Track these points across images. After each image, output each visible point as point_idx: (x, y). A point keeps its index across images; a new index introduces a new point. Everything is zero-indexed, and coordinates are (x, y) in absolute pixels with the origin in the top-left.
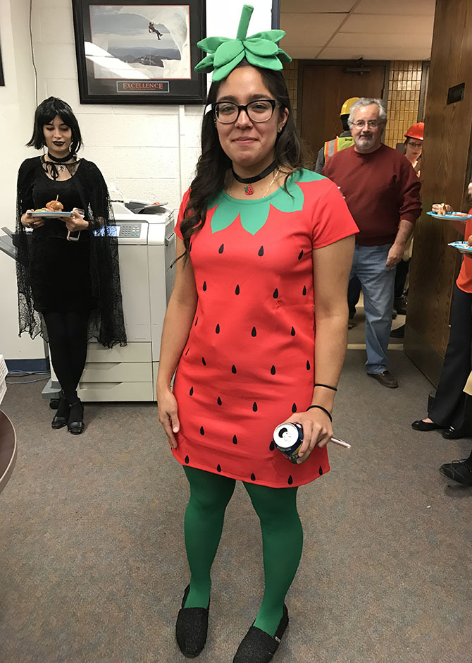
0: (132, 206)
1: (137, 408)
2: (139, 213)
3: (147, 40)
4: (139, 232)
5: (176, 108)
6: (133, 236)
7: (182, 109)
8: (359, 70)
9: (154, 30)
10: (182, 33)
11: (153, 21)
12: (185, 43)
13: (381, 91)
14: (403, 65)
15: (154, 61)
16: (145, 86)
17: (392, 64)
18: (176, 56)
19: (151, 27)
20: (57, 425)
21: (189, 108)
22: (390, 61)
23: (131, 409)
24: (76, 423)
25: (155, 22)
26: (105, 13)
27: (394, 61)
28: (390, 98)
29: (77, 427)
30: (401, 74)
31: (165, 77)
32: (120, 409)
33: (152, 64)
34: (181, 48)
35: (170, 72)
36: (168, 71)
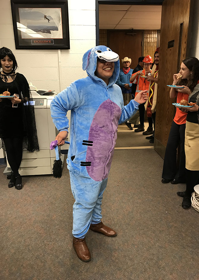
0: (40, 92)
2: (43, 95)
3: (44, 23)
4: (43, 103)
5: (57, 51)
6: (41, 105)
7: (59, 51)
8: (132, 34)
9: (46, 18)
10: (58, 19)
11: (46, 15)
12: (60, 24)
13: (141, 42)
14: (150, 32)
15: (47, 31)
16: (42, 42)
17: (145, 31)
18: (56, 29)
19: (45, 17)
20: (10, 186)
21: (63, 51)
24: (18, 185)
26: (25, 11)
28: (145, 45)
29: (19, 187)
30: (149, 35)
31: (52, 38)
33: (46, 33)
34: (58, 26)
35: (54, 36)
36: (53, 35)
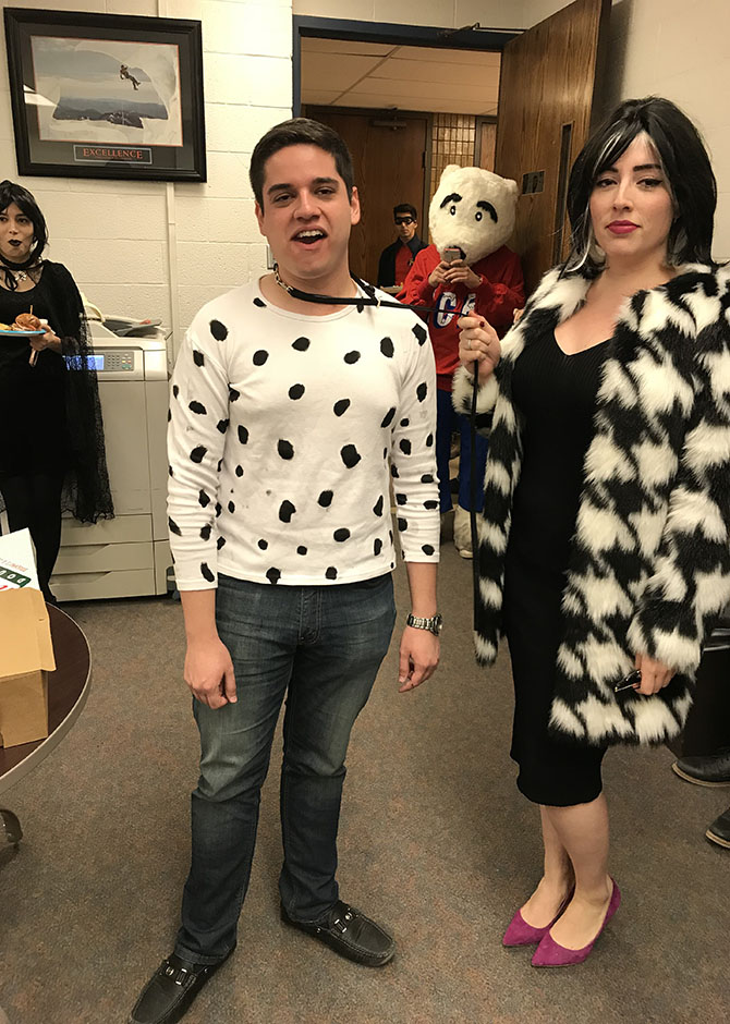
0: (113, 326)
1: (134, 606)
2: (126, 336)
3: (117, 91)
4: (133, 363)
5: (162, 185)
6: (124, 369)
7: (170, 188)
8: (391, 124)
9: (128, 76)
10: (168, 82)
11: (126, 64)
12: (173, 98)
13: (421, 153)
14: (450, 119)
15: (129, 119)
16: (116, 153)
17: (436, 117)
18: (161, 113)
19: (124, 71)
21: (179, 186)
22: (433, 113)
23: (125, 608)
25: (129, 65)
26: (56, 49)
27: (439, 114)
28: (434, 165)
30: (447, 131)
31: (145, 143)
32: (110, 608)
33: (126, 124)
34: (168, 104)
35: (152, 136)
36: (149, 134)
